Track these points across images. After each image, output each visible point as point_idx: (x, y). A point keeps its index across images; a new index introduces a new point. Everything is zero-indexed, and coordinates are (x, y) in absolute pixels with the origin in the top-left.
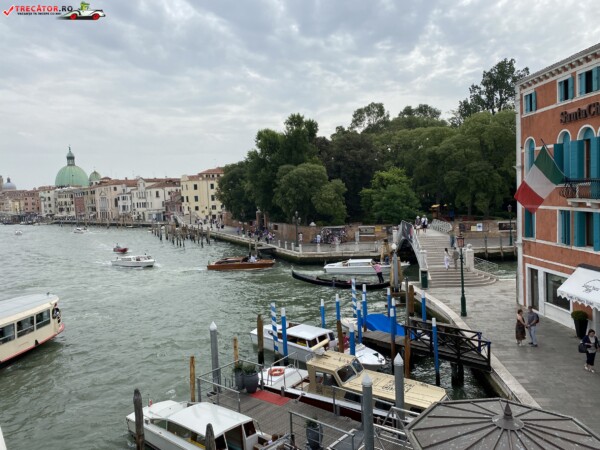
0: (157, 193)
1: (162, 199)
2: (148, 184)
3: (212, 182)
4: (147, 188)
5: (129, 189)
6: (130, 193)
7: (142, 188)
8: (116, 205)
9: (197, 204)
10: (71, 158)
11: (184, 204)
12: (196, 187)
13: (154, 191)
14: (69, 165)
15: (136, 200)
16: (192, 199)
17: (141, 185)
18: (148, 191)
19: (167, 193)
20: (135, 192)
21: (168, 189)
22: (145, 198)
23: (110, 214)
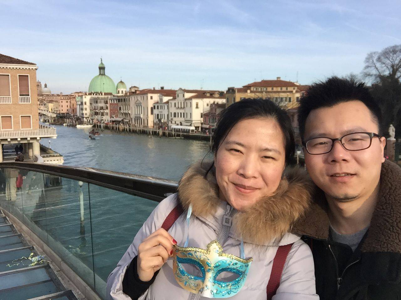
0: (197, 105)
1: (201, 110)
2: (188, 95)
3: (260, 95)
4: (186, 100)
5: (165, 99)
6: (167, 102)
7: (180, 99)
8: (152, 113)
10: (102, 68)
13: (194, 101)
14: (100, 74)
15: (173, 110)
17: (181, 95)
18: (188, 102)
19: (205, 105)
20: (173, 102)
21: (207, 101)
22: (184, 107)
23: (146, 122)
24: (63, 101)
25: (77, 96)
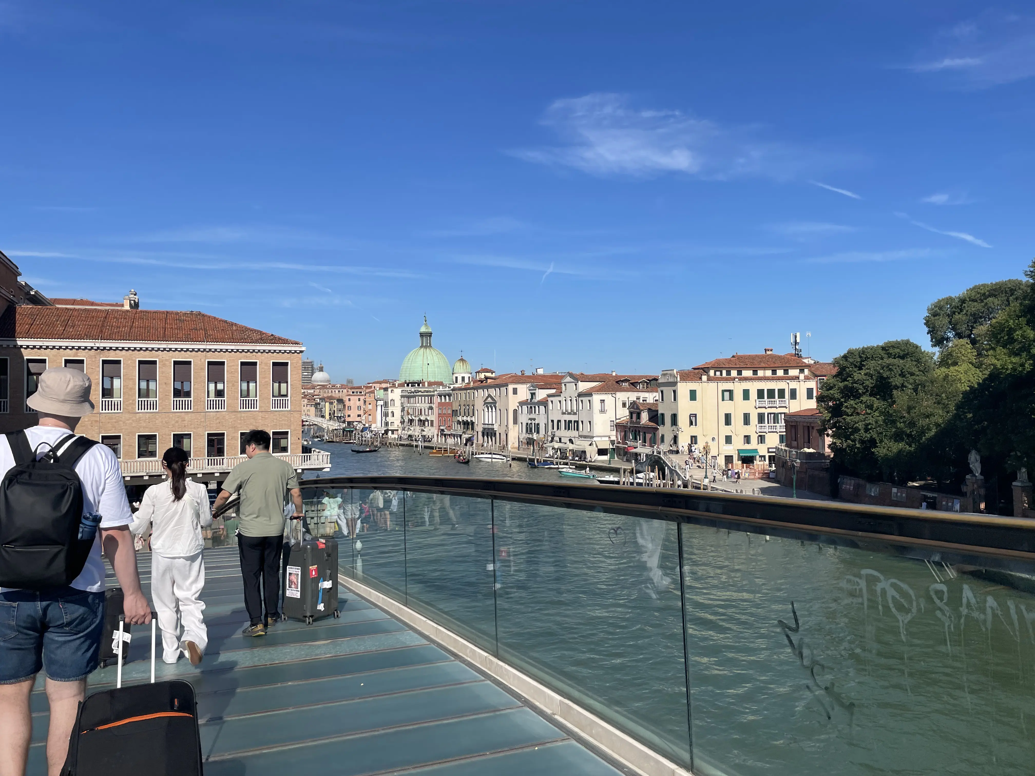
0: (602, 403)
1: (610, 415)
2: (583, 386)
3: (728, 386)
4: (581, 395)
5: (541, 394)
6: (545, 400)
7: (570, 393)
8: (515, 422)
9: (694, 431)
10: (425, 335)
11: (665, 430)
12: (693, 395)
13: (597, 398)
14: (422, 346)
15: (555, 415)
16: (683, 420)
17: (571, 386)
18: (586, 399)
19: (620, 404)
20: (555, 399)
21: (622, 396)
23: (503, 437)
24: (351, 398)
25: (378, 389)
